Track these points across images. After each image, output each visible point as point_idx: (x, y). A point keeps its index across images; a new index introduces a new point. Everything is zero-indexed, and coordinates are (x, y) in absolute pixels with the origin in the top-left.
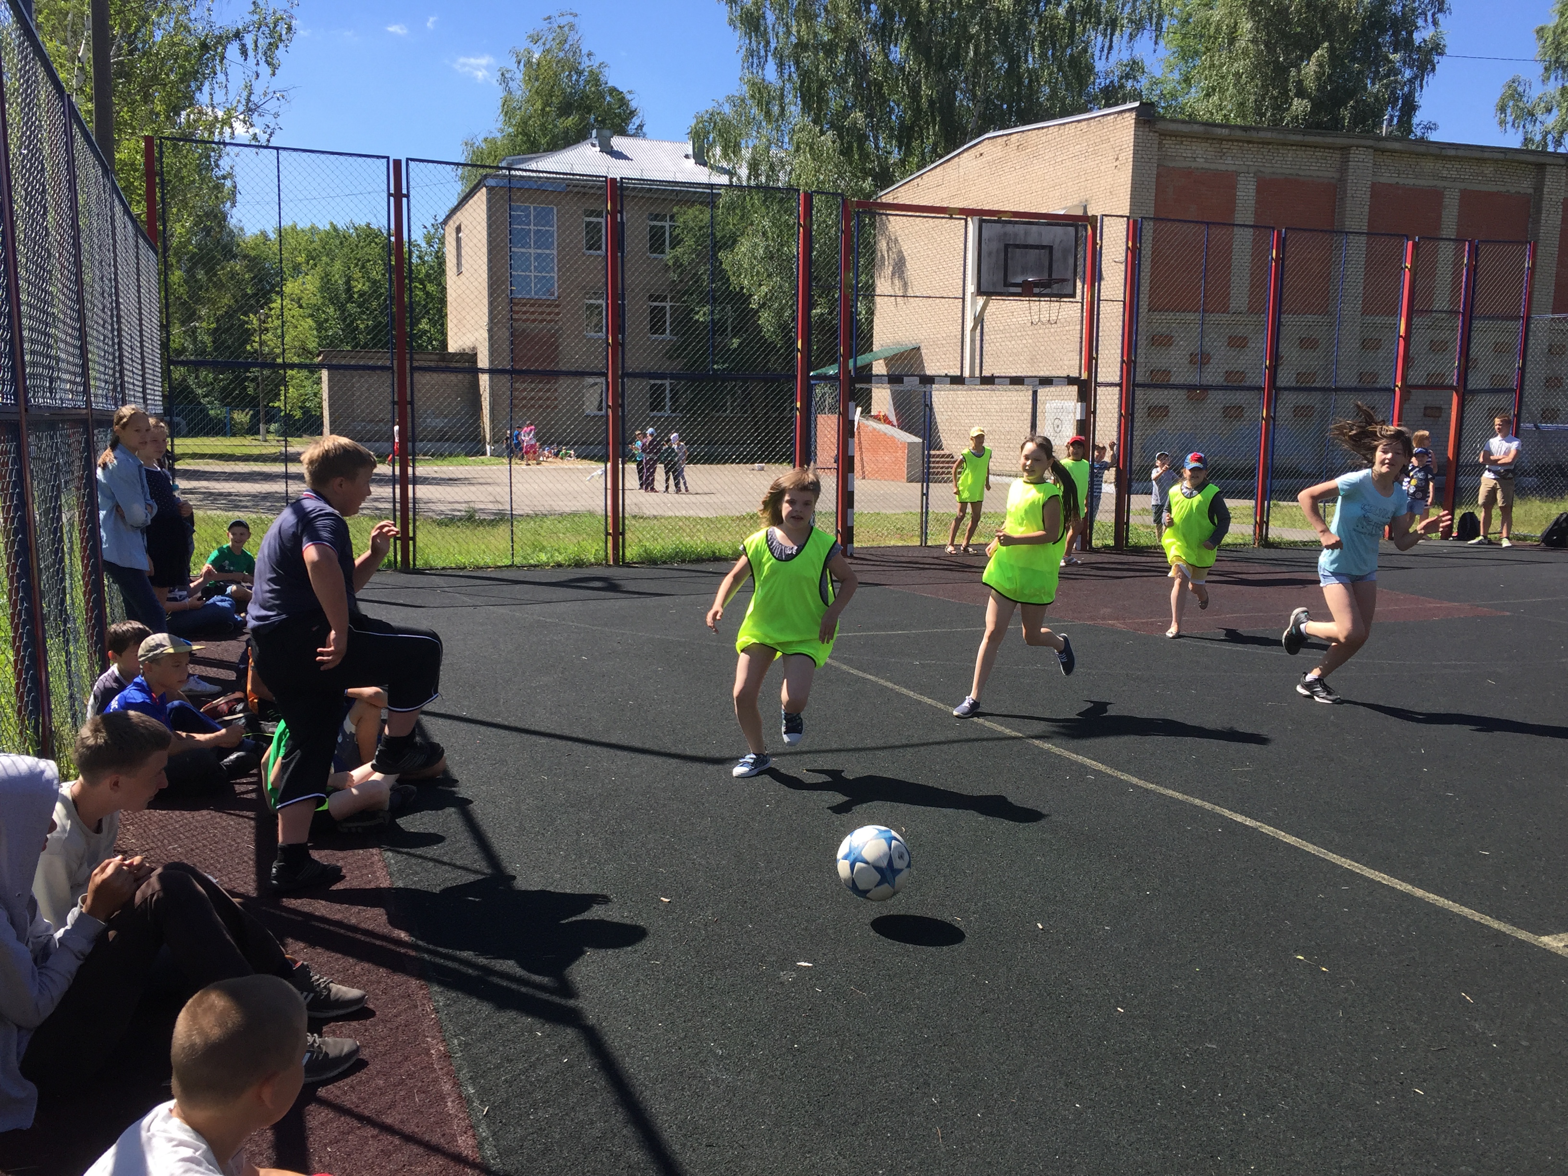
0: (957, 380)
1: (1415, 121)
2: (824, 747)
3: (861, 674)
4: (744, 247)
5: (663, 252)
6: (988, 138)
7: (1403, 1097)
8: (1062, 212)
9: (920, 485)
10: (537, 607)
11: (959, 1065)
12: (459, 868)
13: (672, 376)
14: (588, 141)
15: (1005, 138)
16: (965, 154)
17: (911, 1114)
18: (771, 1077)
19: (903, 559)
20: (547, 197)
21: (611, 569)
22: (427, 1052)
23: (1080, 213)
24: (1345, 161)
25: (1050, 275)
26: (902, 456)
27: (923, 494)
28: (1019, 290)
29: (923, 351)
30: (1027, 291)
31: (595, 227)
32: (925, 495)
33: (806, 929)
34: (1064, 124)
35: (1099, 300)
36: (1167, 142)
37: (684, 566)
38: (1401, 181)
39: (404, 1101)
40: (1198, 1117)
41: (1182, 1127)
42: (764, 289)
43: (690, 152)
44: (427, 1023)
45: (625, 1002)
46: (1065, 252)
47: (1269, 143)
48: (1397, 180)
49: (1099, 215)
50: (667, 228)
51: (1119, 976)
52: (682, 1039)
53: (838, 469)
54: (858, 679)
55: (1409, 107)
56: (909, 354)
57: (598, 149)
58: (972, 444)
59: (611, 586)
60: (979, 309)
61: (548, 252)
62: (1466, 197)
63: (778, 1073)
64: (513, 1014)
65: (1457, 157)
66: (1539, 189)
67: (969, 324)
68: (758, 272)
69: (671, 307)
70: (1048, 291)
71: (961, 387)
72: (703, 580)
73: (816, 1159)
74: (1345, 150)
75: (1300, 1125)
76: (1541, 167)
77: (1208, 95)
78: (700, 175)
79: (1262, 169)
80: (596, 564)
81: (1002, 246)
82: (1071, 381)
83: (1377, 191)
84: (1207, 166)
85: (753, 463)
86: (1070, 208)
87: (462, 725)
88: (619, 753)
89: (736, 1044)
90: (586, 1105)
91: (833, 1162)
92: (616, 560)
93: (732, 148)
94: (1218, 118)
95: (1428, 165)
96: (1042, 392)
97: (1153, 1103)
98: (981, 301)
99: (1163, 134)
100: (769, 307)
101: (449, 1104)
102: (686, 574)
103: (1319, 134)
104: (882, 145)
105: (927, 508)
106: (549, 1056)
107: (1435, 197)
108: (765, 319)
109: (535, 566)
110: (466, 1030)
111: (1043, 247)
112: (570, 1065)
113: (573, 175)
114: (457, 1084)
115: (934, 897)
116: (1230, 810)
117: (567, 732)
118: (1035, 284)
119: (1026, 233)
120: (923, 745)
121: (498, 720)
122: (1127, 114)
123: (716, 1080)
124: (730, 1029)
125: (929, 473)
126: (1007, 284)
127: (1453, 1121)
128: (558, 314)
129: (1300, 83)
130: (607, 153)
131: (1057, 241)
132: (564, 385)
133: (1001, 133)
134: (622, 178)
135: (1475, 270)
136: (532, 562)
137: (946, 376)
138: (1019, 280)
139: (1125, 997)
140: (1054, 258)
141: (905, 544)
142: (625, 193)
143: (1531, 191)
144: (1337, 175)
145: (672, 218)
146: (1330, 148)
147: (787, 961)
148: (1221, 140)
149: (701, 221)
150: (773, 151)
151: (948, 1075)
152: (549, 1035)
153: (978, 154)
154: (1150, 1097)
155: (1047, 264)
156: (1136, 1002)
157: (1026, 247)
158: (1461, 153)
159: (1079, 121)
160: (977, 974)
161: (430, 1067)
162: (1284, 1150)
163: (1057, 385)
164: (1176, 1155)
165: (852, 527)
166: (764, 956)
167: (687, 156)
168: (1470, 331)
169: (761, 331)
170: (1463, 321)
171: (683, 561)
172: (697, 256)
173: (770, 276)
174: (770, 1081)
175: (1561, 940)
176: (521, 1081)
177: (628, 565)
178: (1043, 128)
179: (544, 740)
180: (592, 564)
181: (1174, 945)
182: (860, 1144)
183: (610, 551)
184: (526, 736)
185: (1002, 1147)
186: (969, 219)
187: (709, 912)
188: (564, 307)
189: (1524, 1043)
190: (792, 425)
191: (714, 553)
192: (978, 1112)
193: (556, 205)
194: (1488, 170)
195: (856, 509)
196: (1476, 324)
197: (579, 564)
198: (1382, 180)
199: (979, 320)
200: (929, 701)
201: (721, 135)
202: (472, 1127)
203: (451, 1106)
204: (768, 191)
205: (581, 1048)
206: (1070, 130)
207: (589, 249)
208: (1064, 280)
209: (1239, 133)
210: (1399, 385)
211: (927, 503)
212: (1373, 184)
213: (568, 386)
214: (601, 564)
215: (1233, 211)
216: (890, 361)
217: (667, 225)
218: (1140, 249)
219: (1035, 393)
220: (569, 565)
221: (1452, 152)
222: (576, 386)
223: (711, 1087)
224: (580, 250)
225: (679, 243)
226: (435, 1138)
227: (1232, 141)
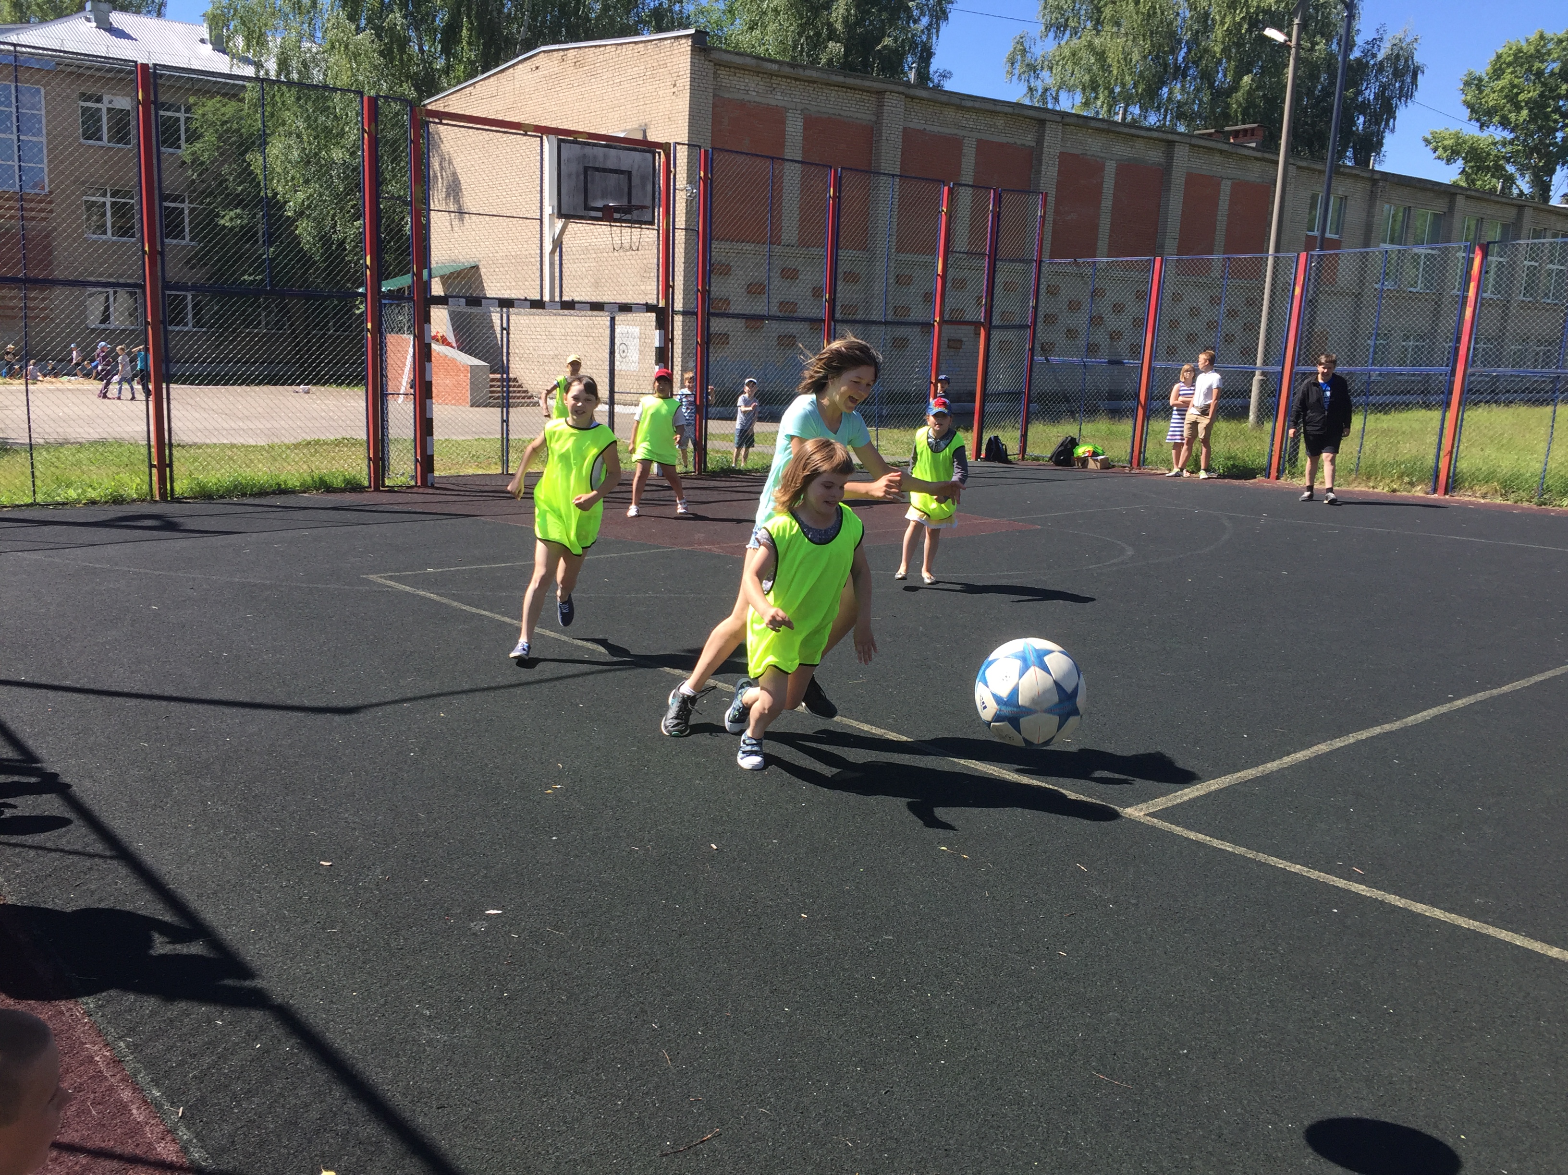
0: (538, 304)
1: (932, 68)
2: (456, 689)
3: (474, 610)
4: (275, 148)
5: (179, 147)
6: (544, 52)
7: (1051, 959)
8: (622, 135)
9: (500, 409)
10: (79, 551)
11: (669, 989)
12: (70, 853)
13: (194, 287)
14: (82, 14)
15: (562, 53)
16: (520, 66)
17: (635, 1042)
18: (488, 1029)
19: (486, 488)
20: (32, 76)
21: (158, 505)
22: (91, 1060)
23: (639, 136)
24: (880, 105)
25: (630, 201)
26: (465, 379)
27: (503, 421)
28: (599, 214)
29: (483, 271)
30: (608, 216)
31: (92, 115)
32: (505, 421)
33: (485, 877)
34: (621, 44)
35: (674, 228)
36: (722, 72)
37: (246, 501)
38: (928, 128)
39: (78, 1116)
40: (892, 1003)
41: (880, 1014)
42: (300, 196)
43: (207, 36)
44: (80, 1029)
45: (309, 976)
46: (643, 178)
47: (815, 82)
48: (925, 126)
49: (672, 142)
50: (182, 120)
51: (795, 884)
52: (384, 1005)
53: (415, 395)
54: (473, 615)
55: (926, 55)
56: (467, 274)
57: (94, 24)
58: (569, 369)
59: (168, 525)
60: (557, 231)
61: (34, 139)
62: (982, 146)
63: (494, 1024)
64: (183, 1005)
65: (974, 108)
66: (1040, 141)
67: (548, 247)
68: (293, 178)
69: (192, 211)
70: (628, 217)
71: (540, 311)
72: (272, 516)
73: (553, 1101)
74: (880, 93)
75: (976, 996)
76: (1042, 122)
77: (751, 29)
78: (220, 64)
79: (808, 107)
80: (139, 500)
81: (581, 170)
82: (649, 308)
83: (908, 134)
84: (758, 99)
85: (299, 384)
86: (630, 131)
87: (23, 691)
88: (227, 710)
89: (443, 1002)
90: (295, 1088)
91: (571, 1101)
92: (163, 496)
93: (255, 38)
94: (761, 50)
95: (950, 114)
96: (620, 318)
97: (851, 996)
98: (559, 224)
99: (718, 64)
100: (308, 216)
101: (134, 1111)
102: (251, 509)
103: (858, 77)
104: (426, 48)
105: (508, 434)
106: (237, 1044)
107: (954, 144)
108: (305, 230)
109: (64, 504)
110: (132, 1031)
111: (622, 172)
112: (265, 1051)
113: (65, 52)
114: (137, 1089)
115: (608, 830)
116: (856, 720)
117: (157, 691)
118: (616, 209)
119: (606, 157)
120: (558, 679)
121: (67, 683)
122: (683, 41)
123: (430, 1042)
124: (431, 987)
125: (508, 398)
126: (587, 208)
127: (1094, 974)
128: (51, 211)
129: (830, 25)
130: (106, 30)
131: (636, 167)
132: (59, 294)
133: (557, 47)
134: (155, 65)
135: (998, 216)
136: (58, 498)
137: (526, 299)
138: (599, 204)
139: (803, 902)
140: (633, 184)
141: (485, 472)
142: (160, 81)
143: (1034, 144)
144: (874, 118)
145: (188, 110)
146: (868, 91)
147: (475, 912)
148: (771, 75)
149: (223, 114)
150: (306, 45)
151: (662, 1000)
152: (230, 1023)
153: (533, 67)
154: (847, 991)
155: (626, 190)
156: (815, 907)
157: (605, 170)
158: (977, 105)
159: (636, 43)
160: (666, 899)
161: (99, 1076)
162: (968, 1021)
163: (636, 312)
164: (881, 1039)
165: (432, 456)
166: (448, 909)
167: (203, 41)
168: (994, 272)
169: (299, 243)
170: (989, 262)
171: (244, 495)
172: (221, 155)
173: (307, 182)
174: (489, 1034)
175: (1141, 810)
176: (213, 1074)
177: (179, 501)
178: (600, 46)
179: (131, 702)
180: (134, 501)
181: (836, 850)
182: (593, 1080)
183: (155, 486)
184: (108, 699)
185: (727, 1059)
186: (545, 137)
187: (379, 871)
188: (59, 205)
189: (1133, 901)
190: (362, 347)
191: (280, 485)
192: (698, 1030)
193: (44, 86)
194: (1000, 122)
195: (435, 437)
196: (999, 264)
197: (118, 500)
198: (912, 125)
199: (558, 244)
200: (552, 634)
201: (244, 23)
202: (169, 1132)
203: (137, 1114)
204: (303, 87)
205: (275, 1029)
206: (628, 51)
207: (88, 138)
208: (642, 207)
209: (787, 70)
210: (938, 320)
211: (508, 430)
212: (905, 129)
213: (67, 298)
214: (144, 500)
215: (782, 145)
216: (446, 280)
217: (182, 116)
218: (711, 180)
219: (613, 320)
220: (106, 502)
221: (969, 104)
222: (77, 298)
223: (428, 1049)
224: (77, 139)
225: (198, 138)
226: (129, 1149)
227: (782, 77)
